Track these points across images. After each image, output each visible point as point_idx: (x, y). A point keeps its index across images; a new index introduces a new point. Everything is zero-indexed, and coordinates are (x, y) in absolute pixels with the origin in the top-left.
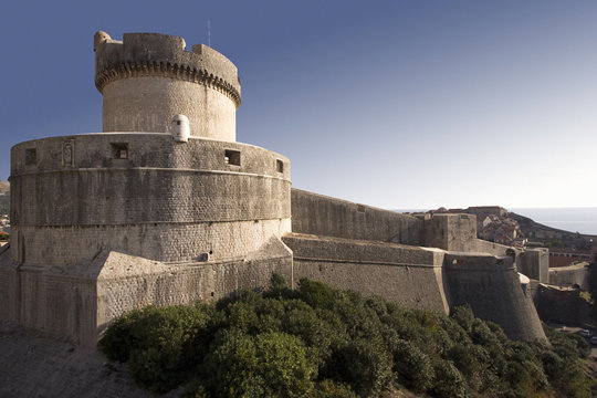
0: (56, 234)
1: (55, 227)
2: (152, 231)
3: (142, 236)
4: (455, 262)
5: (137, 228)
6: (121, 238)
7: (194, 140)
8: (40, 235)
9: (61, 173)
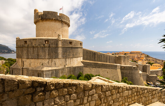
0: (32, 60)
1: (32, 59)
2: (54, 60)
3: (52, 61)
4: (123, 68)
5: (51, 59)
6: (47, 62)
7: (63, 40)
8: (28, 61)
9: (33, 47)
